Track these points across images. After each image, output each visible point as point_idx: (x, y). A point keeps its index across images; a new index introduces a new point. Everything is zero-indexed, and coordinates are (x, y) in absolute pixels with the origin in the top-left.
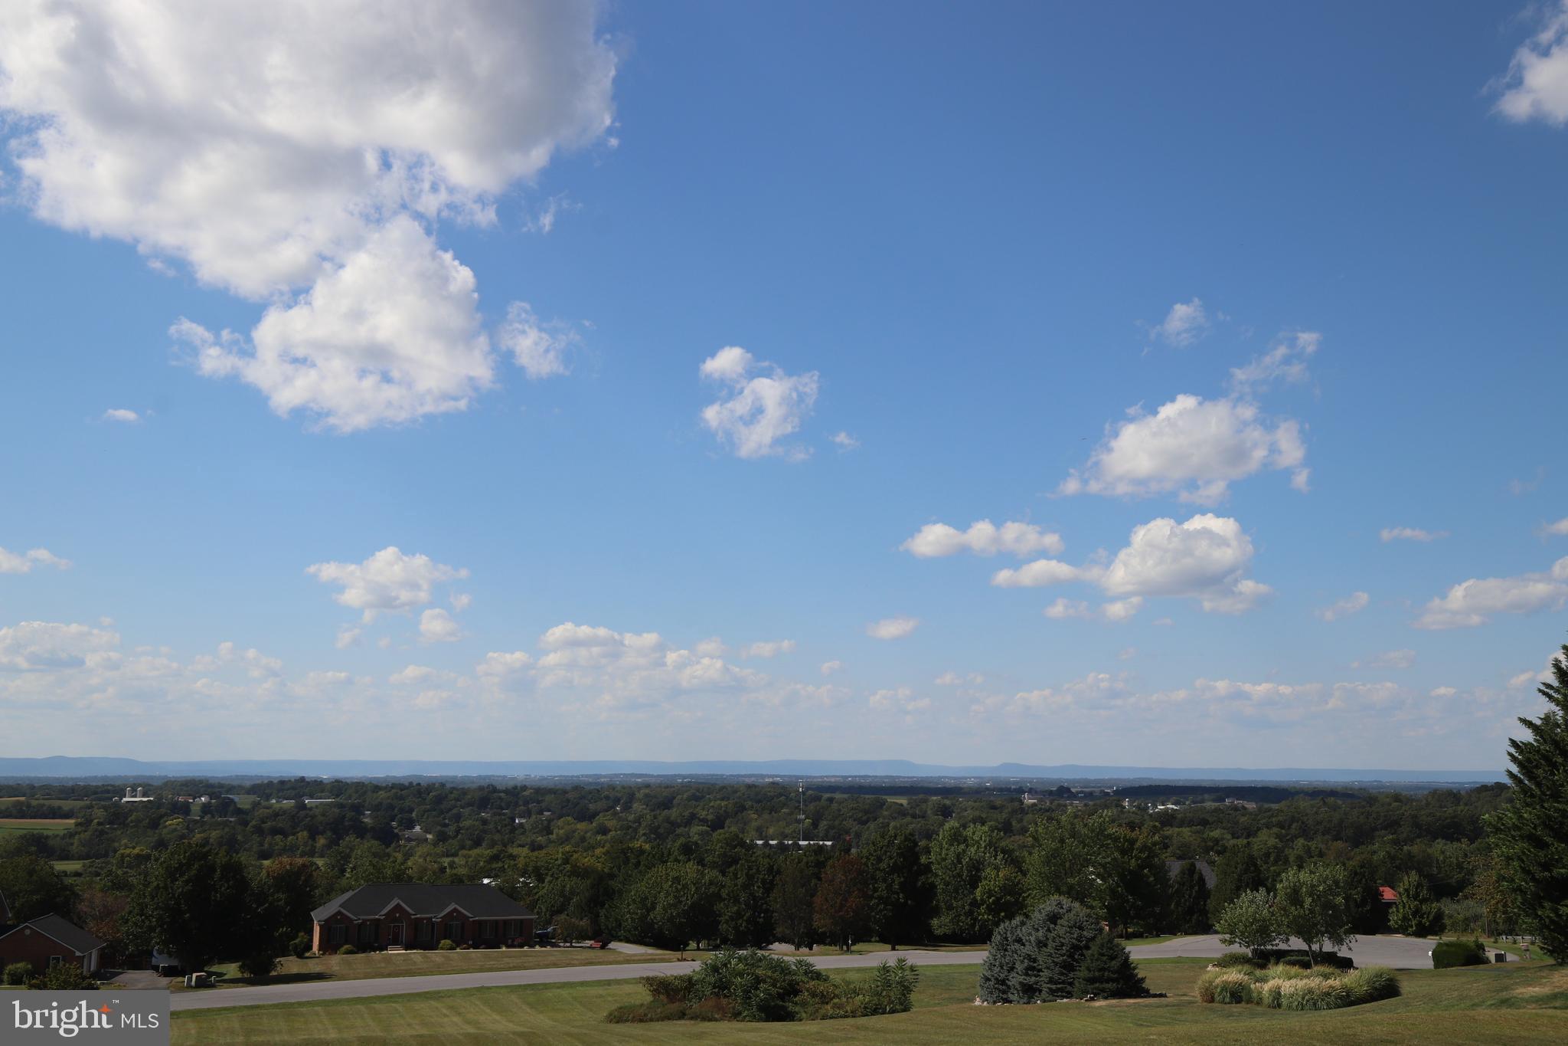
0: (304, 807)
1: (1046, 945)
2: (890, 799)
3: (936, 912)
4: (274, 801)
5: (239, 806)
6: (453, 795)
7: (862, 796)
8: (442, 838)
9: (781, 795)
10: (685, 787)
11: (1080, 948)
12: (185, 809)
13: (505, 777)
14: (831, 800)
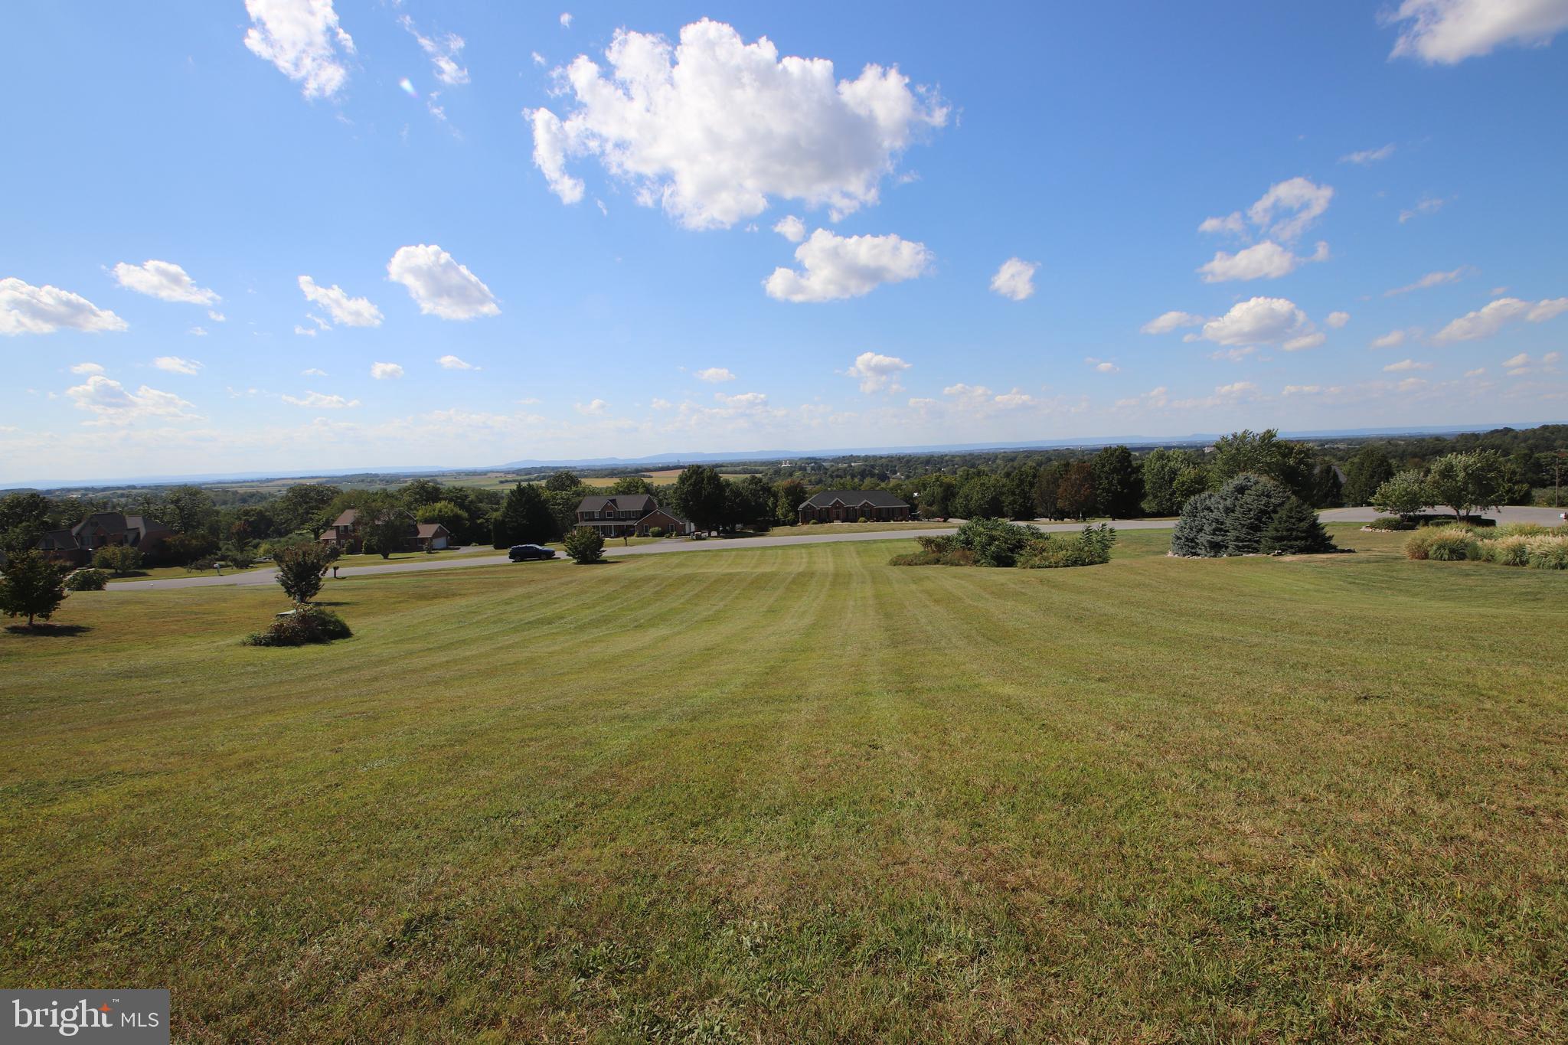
0: (851, 466)
1: (1233, 511)
3: (1144, 496)
11: (1268, 513)
12: (804, 469)
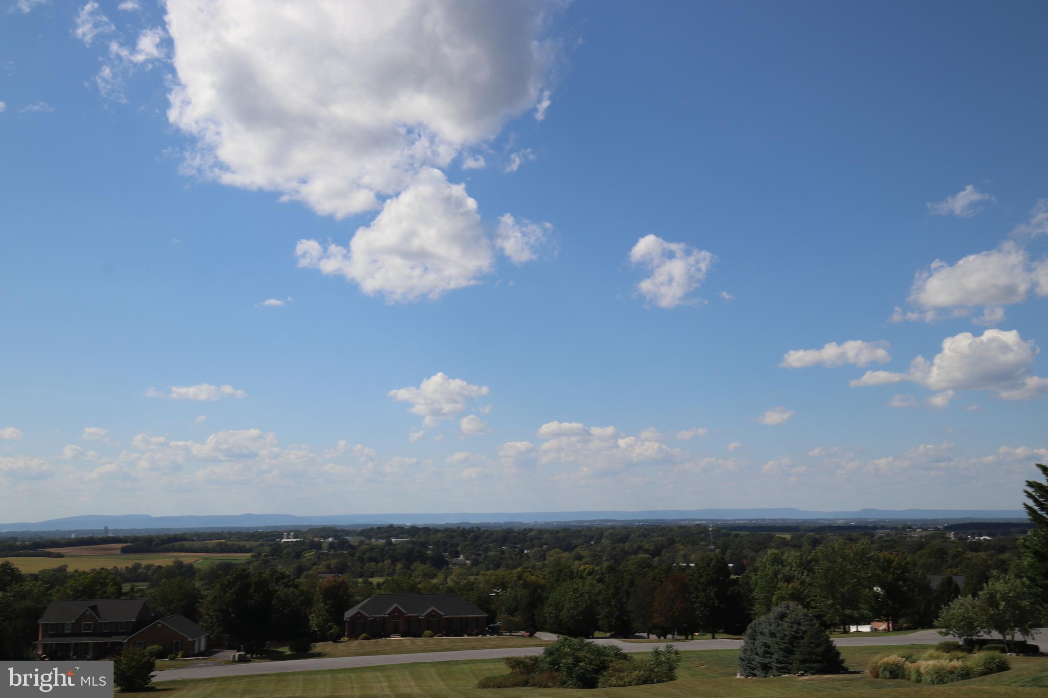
0: (390, 543)
1: (775, 636)
2: (778, 535)
4: (374, 540)
5: (351, 544)
6: (484, 535)
7: (759, 533)
8: (475, 563)
9: (703, 532)
10: (639, 527)
11: (798, 638)
12: (317, 546)
13: (522, 522)
14: (737, 536)
